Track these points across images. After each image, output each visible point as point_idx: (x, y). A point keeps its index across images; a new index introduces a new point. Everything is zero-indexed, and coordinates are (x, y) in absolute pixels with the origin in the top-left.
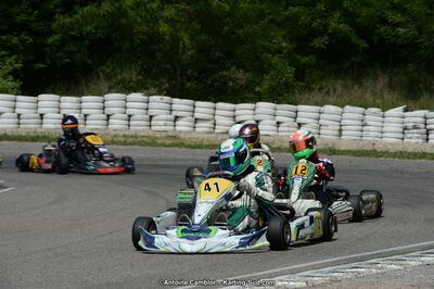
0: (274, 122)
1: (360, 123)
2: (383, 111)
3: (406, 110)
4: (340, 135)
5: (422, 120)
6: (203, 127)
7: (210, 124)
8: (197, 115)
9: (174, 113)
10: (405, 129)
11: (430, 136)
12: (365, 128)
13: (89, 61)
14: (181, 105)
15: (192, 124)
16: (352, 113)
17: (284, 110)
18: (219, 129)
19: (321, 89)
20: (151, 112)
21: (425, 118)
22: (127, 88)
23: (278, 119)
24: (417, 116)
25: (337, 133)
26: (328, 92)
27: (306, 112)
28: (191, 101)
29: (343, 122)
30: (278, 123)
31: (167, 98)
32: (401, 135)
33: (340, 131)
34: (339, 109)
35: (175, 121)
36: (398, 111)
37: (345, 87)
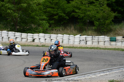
0: (44, 39)
1: (68, 39)
2: (74, 36)
3: (80, 36)
4: (63, 43)
5: (85, 38)
6: (24, 40)
7: (26, 39)
8: (22, 37)
9: (16, 36)
10: (80, 41)
11: (87, 43)
12: (69, 40)
14: (18, 34)
15: (21, 39)
16: (66, 36)
17: (47, 36)
19: (55, 30)
20: (9, 36)
21: (86, 38)
23: (45, 38)
24: (83, 37)
25: (62, 42)
26: (58, 31)
27: (53, 36)
28: (20, 33)
29: (63, 39)
30: (45, 39)
31: (13, 32)
32: (79, 42)
33: (63, 41)
34: (62, 35)
35: (16, 39)
36: (78, 36)
37: (63, 30)
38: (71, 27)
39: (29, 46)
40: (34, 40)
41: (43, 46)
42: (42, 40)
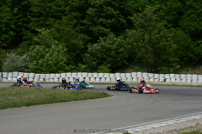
0: (175, 79)
1: (197, 79)
4: (192, 82)
6: (156, 80)
7: (158, 79)
8: (155, 77)
9: (149, 77)
13: (127, 64)
14: (151, 75)
15: (154, 80)
16: (195, 76)
17: (177, 76)
18: (160, 81)
22: (137, 71)
27: (183, 76)
28: (153, 74)
29: (193, 78)
31: (147, 73)
35: (149, 79)
37: (192, 70)
38: (199, 67)
39: (161, 85)
40: (165, 80)
41: (173, 85)
42: (173, 80)
